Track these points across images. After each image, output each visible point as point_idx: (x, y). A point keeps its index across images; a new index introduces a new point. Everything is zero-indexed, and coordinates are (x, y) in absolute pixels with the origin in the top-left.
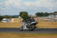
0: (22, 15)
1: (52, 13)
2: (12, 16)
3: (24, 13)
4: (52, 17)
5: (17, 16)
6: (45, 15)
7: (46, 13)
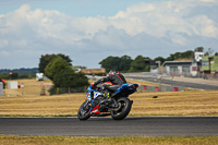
0: (49, 67)
1: (162, 60)
2: (10, 71)
3: (56, 60)
4: (166, 72)
5: (28, 70)
6: (136, 65)
7: (139, 57)
